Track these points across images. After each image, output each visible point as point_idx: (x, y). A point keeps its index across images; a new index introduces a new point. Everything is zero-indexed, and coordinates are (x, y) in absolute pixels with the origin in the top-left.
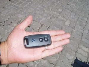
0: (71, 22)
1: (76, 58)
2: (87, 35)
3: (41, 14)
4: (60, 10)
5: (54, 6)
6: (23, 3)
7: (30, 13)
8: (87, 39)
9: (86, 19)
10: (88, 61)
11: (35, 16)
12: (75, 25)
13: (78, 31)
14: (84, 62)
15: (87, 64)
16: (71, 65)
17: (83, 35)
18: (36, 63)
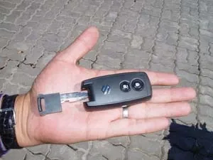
0: (144, 39)
1: (173, 120)
2: (186, 61)
3: (70, 33)
4: (113, 15)
5: (98, 9)
6: (21, 15)
7: (43, 35)
8: (189, 72)
9: (176, 25)
10: (199, 121)
11: (56, 40)
12: (155, 44)
13: (163, 56)
14: (190, 126)
15: (200, 128)
16: (165, 138)
17: (177, 63)
18: (83, 153)
